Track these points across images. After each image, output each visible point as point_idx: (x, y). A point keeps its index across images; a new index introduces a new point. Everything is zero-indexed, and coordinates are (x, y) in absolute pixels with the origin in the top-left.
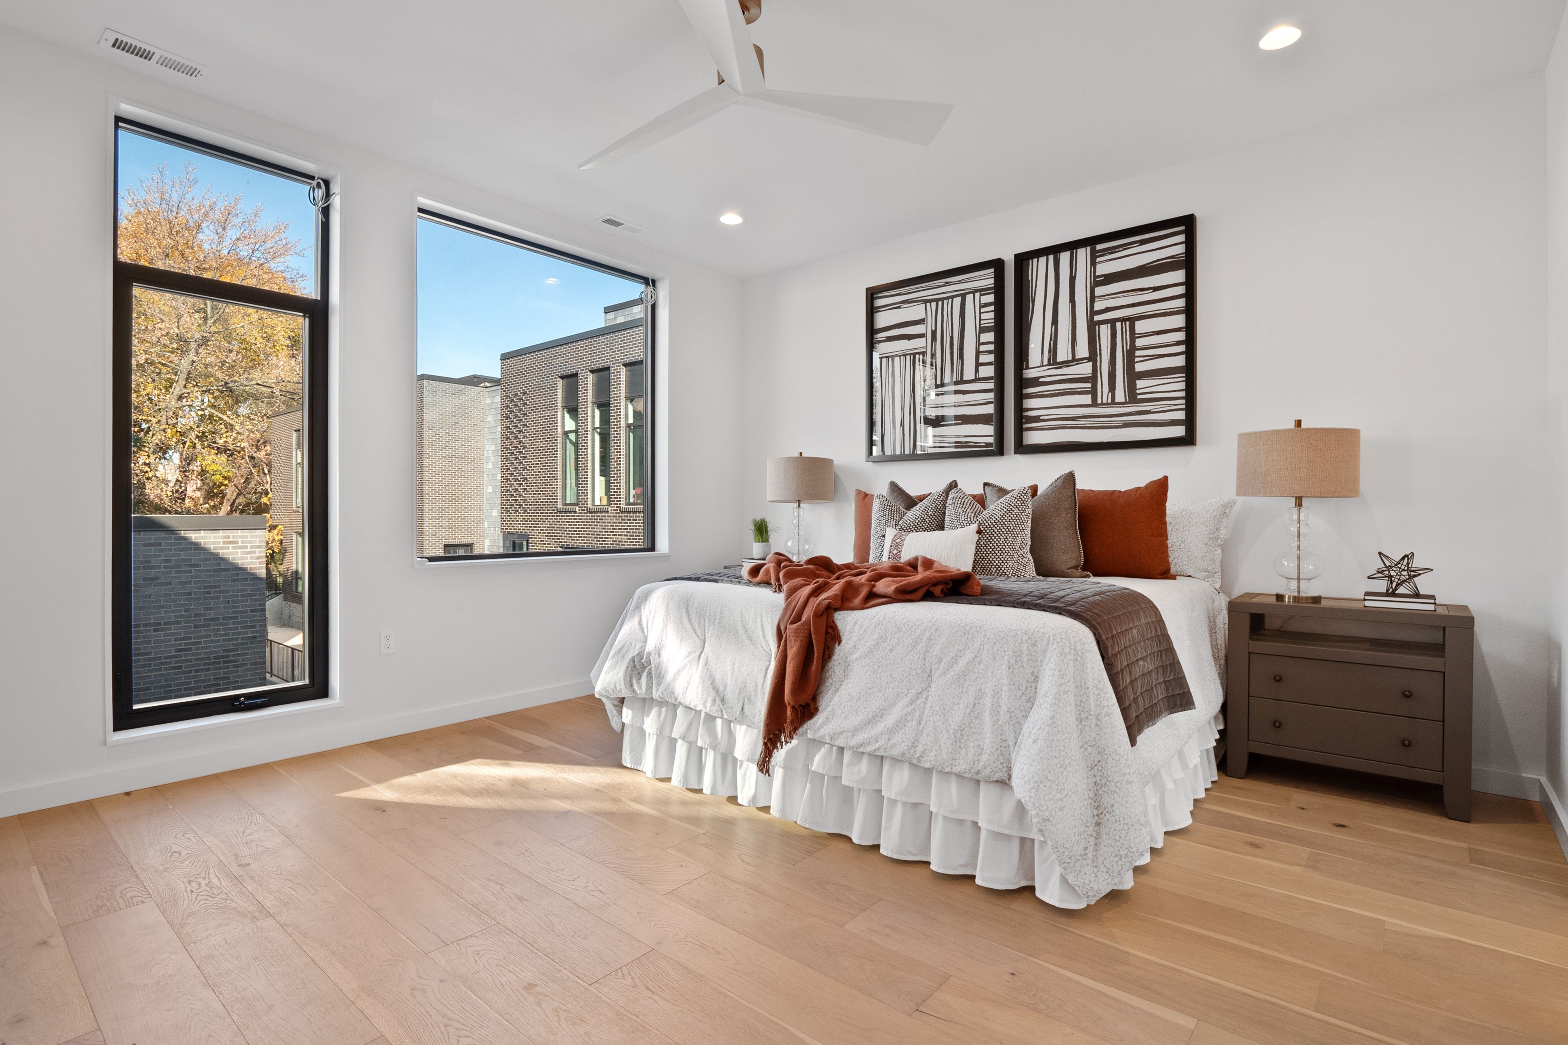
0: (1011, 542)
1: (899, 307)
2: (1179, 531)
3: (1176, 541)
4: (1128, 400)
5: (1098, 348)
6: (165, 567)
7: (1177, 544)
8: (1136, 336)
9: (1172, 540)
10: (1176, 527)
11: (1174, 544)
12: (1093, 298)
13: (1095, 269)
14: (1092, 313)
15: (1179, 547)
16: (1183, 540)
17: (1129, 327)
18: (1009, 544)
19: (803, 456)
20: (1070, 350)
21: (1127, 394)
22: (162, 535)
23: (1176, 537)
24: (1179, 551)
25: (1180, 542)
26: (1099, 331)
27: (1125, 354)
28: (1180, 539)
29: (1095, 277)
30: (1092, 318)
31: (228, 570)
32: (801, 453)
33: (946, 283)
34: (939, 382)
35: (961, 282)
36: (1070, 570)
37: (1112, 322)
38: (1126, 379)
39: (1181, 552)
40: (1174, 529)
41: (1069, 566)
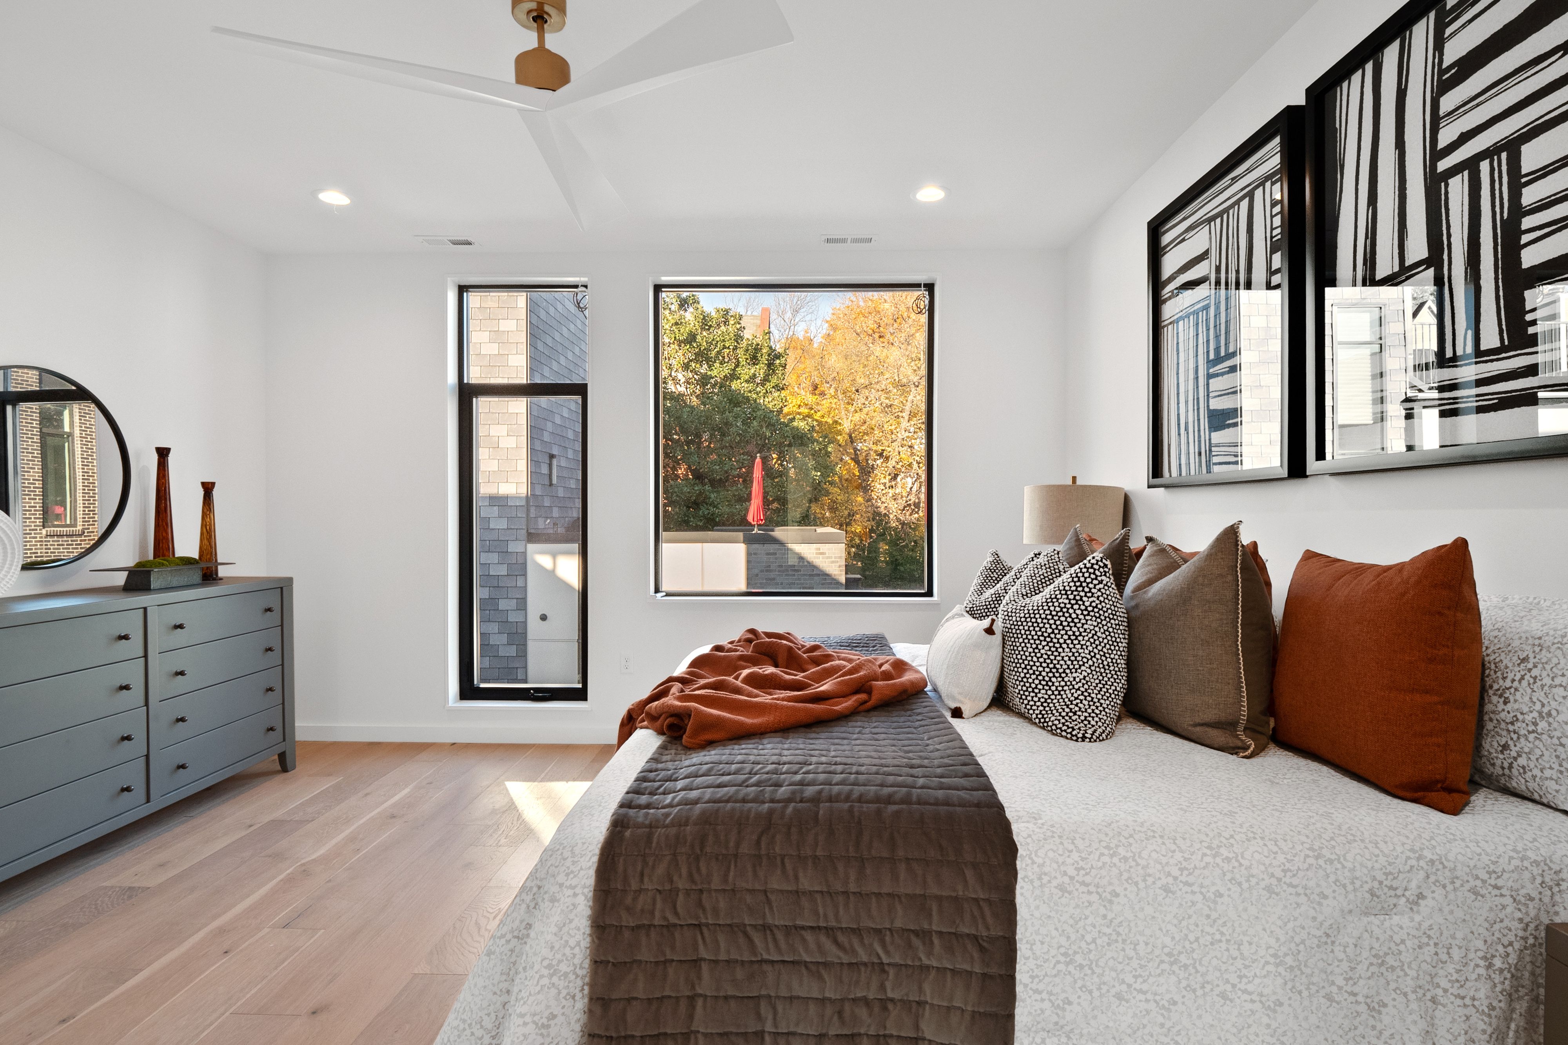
0: (1045, 656)
1: (1183, 240)
2: (1539, 683)
3: (1525, 709)
4: (1506, 343)
5: (1445, 232)
6: (779, 571)
7: (1529, 718)
8: (1523, 180)
9: (1516, 706)
10: (1535, 672)
11: (1520, 717)
12: (1436, 122)
13: (1441, 55)
14: (1435, 154)
15: (1531, 728)
16: (1545, 710)
17: (1508, 164)
18: (1041, 660)
19: (1079, 482)
20: (1396, 251)
21: (1504, 327)
22: (777, 546)
23: (1527, 699)
24: (1531, 737)
25: (1535, 714)
26: (1447, 193)
27: (1499, 231)
28: (1538, 706)
29: (1442, 72)
30: (1433, 166)
31: (818, 575)
32: (1074, 478)
33: (1233, 179)
34: (1212, 357)
35: (1249, 170)
36: (1198, 729)
37: (1471, 165)
38: (1501, 293)
39: (1537, 742)
40: (1527, 677)
41: (1198, 720)
